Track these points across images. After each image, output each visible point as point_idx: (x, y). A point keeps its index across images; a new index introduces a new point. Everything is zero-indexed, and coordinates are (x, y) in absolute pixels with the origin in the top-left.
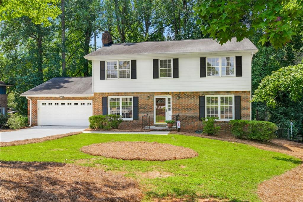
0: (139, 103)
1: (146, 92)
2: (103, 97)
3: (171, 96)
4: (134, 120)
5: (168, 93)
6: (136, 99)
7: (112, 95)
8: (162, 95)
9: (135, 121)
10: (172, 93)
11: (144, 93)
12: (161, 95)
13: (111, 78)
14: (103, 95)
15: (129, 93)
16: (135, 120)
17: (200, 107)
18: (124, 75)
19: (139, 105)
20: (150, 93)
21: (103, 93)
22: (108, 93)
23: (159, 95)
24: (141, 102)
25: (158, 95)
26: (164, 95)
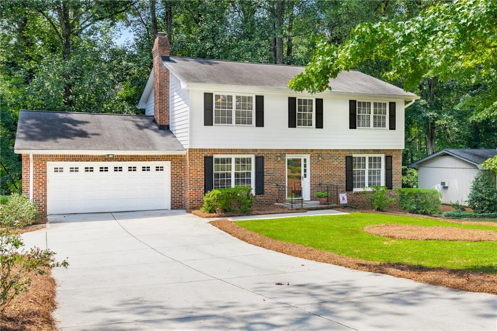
0: (265, 167)
1: (275, 149)
2: (205, 157)
3: (309, 155)
4: (256, 195)
5: (305, 151)
6: (260, 161)
7: (220, 154)
8: (298, 154)
9: (258, 197)
10: (312, 150)
11: (271, 150)
12: (296, 154)
13: (222, 123)
14: (205, 153)
15: (249, 150)
16: (259, 195)
17: (346, 172)
18: (242, 119)
19: (265, 170)
20: (281, 150)
21: (206, 150)
22: (215, 150)
23: (294, 154)
24: (268, 165)
25: (292, 154)
26: (300, 154)
